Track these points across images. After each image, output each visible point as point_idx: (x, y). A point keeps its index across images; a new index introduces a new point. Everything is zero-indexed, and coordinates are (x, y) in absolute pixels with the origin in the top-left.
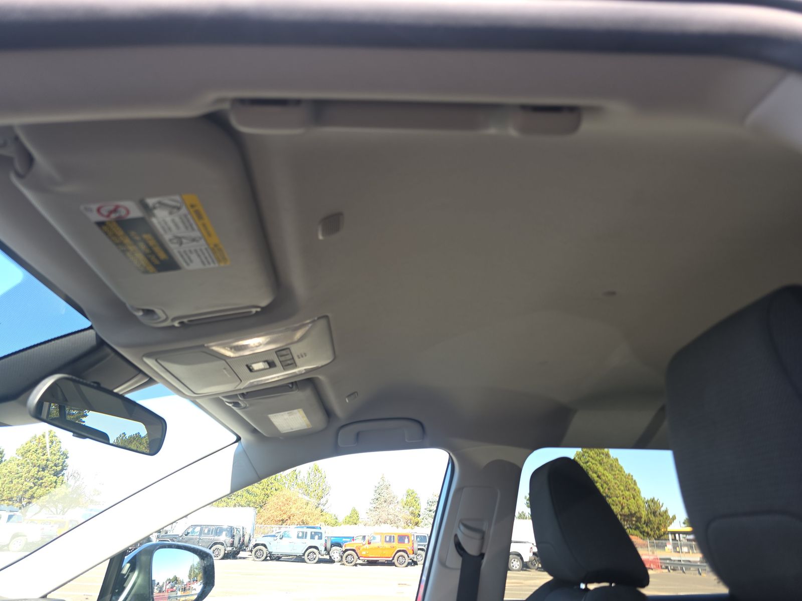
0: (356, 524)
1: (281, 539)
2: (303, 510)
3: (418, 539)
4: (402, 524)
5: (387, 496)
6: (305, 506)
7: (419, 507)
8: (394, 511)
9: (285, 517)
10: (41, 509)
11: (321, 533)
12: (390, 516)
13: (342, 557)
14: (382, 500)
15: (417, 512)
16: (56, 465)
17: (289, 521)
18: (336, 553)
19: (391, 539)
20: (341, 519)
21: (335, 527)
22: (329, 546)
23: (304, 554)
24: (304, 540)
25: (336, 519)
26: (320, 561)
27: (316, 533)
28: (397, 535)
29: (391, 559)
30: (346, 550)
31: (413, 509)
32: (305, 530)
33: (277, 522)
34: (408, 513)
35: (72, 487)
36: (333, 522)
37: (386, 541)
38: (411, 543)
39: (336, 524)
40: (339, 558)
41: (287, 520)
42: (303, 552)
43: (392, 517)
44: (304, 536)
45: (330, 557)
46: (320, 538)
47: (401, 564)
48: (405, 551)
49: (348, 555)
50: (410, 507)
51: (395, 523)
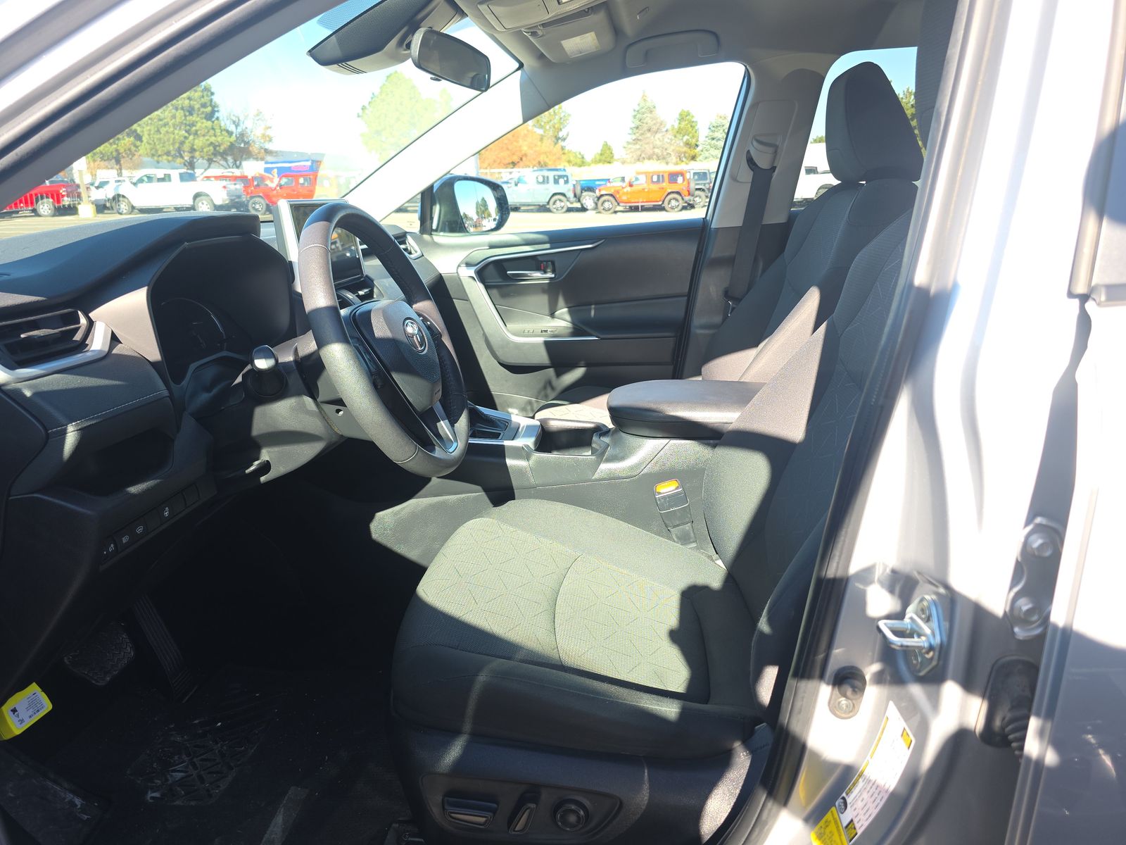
0: (610, 163)
1: (516, 185)
2: (538, 149)
3: (696, 177)
4: (674, 159)
5: (651, 123)
6: (539, 143)
7: (696, 135)
8: (661, 143)
9: (515, 159)
10: (210, 164)
11: (567, 177)
12: (656, 150)
13: (596, 204)
14: (645, 128)
15: (694, 141)
16: (204, 105)
17: (521, 164)
18: (588, 200)
19: (660, 178)
20: (588, 158)
21: (582, 168)
22: (578, 191)
23: (548, 203)
24: (546, 186)
25: (583, 158)
26: (570, 210)
27: (560, 177)
28: (667, 174)
29: (660, 203)
30: (602, 196)
31: (689, 138)
32: (546, 173)
33: (506, 166)
34: (682, 144)
35: (234, 135)
36: (579, 161)
37: (653, 182)
38: (685, 183)
39: (583, 163)
40: (593, 205)
42: (547, 200)
43: (659, 151)
44: (545, 180)
45: (582, 205)
46: (567, 182)
47: (672, 208)
48: (678, 193)
49: (604, 201)
50: (684, 136)
51: (664, 158)
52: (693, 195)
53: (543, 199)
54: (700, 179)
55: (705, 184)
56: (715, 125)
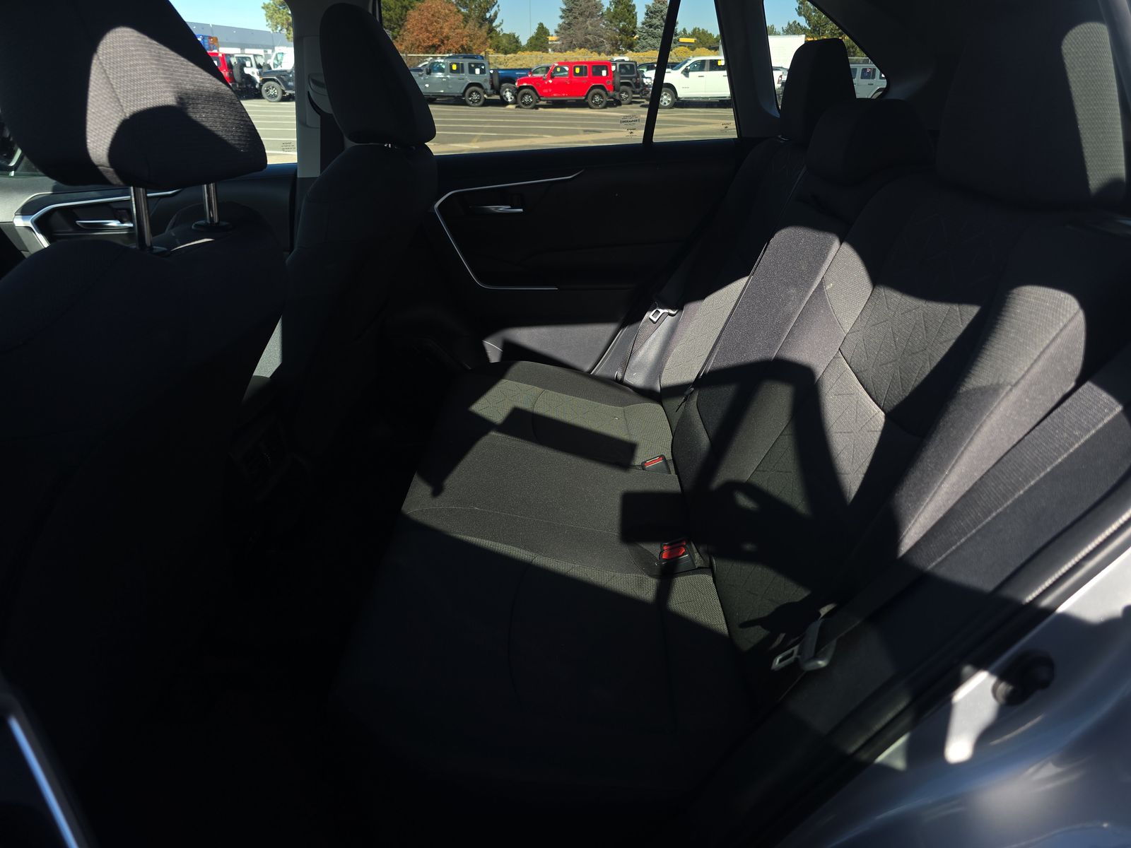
1: (429, 73)
2: (460, 31)
4: (608, 47)
5: (584, 5)
6: (462, 25)
7: (633, 20)
8: (594, 29)
9: (436, 41)
11: (486, 65)
12: (589, 37)
13: (516, 97)
14: (578, 12)
15: (630, 28)
17: (443, 47)
18: (508, 93)
20: (524, 41)
21: (512, 55)
23: (464, 94)
24: (460, 75)
25: (516, 42)
26: (487, 103)
27: (476, 65)
28: (593, 65)
29: (583, 97)
30: (522, 88)
31: (625, 24)
32: (460, 61)
34: (618, 31)
36: (509, 46)
38: (610, 76)
39: (513, 49)
40: (513, 98)
41: (439, 46)
42: (462, 91)
43: (592, 39)
44: (460, 69)
45: (501, 97)
46: (483, 71)
47: (596, 104)
48: (602, 87)
49: (524, 94)
50: (620, 22)
51: (597, 47)
52: (618, 91)
53: (458, 90)
54: (628, 72)
55: (631, 79)
56: (653, 10)
